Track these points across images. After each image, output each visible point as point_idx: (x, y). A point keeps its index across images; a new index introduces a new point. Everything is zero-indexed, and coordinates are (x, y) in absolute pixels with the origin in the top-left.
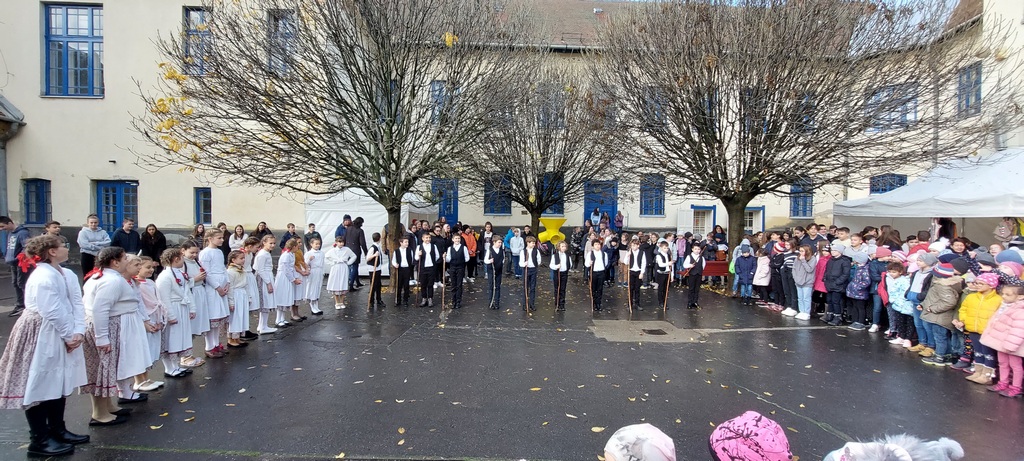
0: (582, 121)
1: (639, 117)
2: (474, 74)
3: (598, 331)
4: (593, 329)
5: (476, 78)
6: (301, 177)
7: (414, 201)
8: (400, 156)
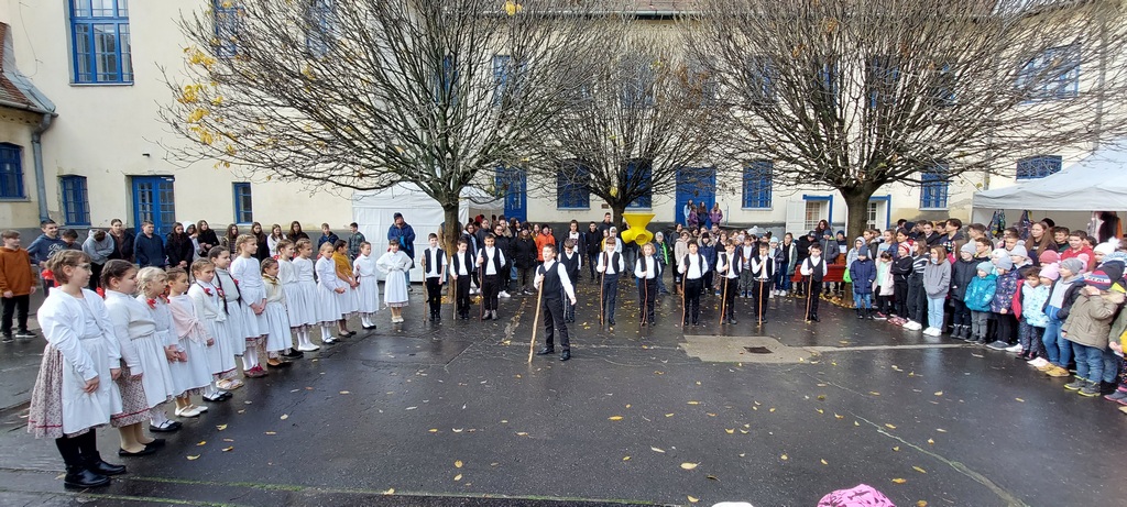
0: (675, 100)
1: (744, 93)
2: (542, 49)
3: (690, 349)
4: (685, 346)
5: (545, 53)
6: (347, 170)
7: (476, 196)
8: (456, 144)
